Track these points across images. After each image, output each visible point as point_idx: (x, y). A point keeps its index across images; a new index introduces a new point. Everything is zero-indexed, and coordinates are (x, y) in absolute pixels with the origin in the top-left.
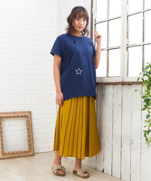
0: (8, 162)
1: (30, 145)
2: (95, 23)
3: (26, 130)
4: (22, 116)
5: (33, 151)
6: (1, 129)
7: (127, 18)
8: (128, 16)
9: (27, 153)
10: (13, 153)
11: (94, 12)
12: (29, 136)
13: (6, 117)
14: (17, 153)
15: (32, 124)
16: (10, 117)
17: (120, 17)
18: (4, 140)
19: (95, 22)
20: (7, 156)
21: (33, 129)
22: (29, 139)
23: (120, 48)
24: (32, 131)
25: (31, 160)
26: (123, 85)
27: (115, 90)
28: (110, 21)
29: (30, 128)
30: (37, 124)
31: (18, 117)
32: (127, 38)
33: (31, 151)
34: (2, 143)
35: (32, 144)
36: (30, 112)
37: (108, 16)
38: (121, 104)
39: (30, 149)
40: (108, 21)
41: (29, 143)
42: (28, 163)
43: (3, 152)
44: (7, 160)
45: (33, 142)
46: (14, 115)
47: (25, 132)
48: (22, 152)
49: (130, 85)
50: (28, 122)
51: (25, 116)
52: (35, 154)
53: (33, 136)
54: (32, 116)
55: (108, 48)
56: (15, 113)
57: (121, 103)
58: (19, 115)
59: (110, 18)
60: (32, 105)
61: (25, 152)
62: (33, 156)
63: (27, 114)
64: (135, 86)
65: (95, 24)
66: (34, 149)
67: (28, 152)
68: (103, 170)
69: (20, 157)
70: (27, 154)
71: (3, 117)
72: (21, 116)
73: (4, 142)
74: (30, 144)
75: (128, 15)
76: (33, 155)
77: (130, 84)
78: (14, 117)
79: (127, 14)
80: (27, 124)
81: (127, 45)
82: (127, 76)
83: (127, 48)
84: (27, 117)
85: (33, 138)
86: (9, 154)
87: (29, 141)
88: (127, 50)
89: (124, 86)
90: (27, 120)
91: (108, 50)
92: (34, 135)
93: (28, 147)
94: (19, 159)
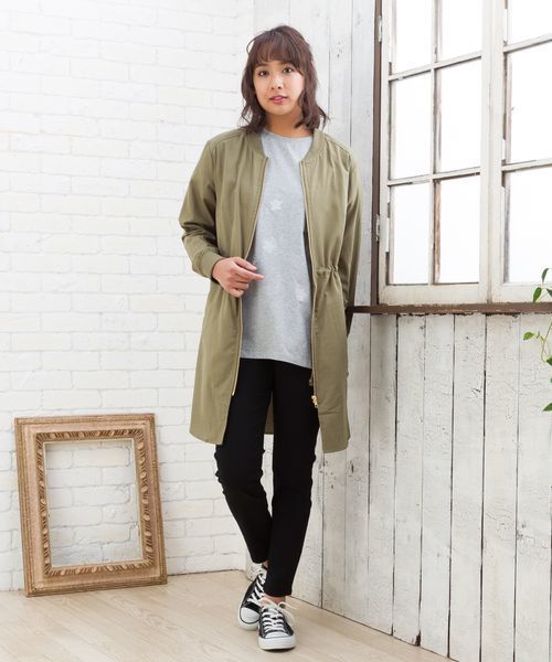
0: (65, 604)
1: (149, 542)
2: (391, 78)
3: (134, 486)
4: (119, 433)
5: (163, 564)
6: (42, 479)
7: (505, 61)
8: (506, 54)
9: (139, 574)
10: (86, 572)
11: (385, 36)
12: (146, 509)
13: (60, 436)
14: (102, 571)
15: (159, 461)
16: (75, 436)
17: (480, 57)
18: (50, 524)
19: (390, 74)
20: (64, 584)
21: (161, 484)
22: (147, 518)
23: (478, 174)
24: (157, 489)
25: (154, 598)
26: (487, 314)
27: (461, 333)
28: (443, 71)
29: (152, 476)
30: (177, 462)
31: (105, 434)
32: (504, 138)
33: (153, 565)
34: (45, 532)
35: (157, 539)
36: (151, 419)
37: (436, 52)
38: (480, 386)
39: (150, 556)
40: (436, 70)
41: (148, 534)
42: (141, 610)
43: (48, 566)
44: (64, 599)
45: (162, 533)
46: (89, 428)
47: (133, 491)
48: (118, 570)
49: (514, 314)
50: (143, 453)
51: (130, 432)
52: (169, 579)
53: (160, 510)
54: (157, 433)
55: (434, 173)
56: (94, 419)
57: (481, 383)
58: (108, 429)
59: (445, 58)
60: (157, 389)
61: (132, 568)
62: (161, 583)
63: (140, 425)
64: (531, 317)
65: (390, 82)
66: (164, 559)
67: (143, 568)
68: (419, 638)
69: (110, 587)
70: (136, 578)
71: (48, 435)
72: (116, 431)
73: (52, 532)
74: (150, 538)
75: (506, 49)
76: (162, 580)
77: (513, 310)
78: (89, 435)
79: (505, 44)
80: (137, 464)
81: (504, 163)
82: (505, 281)
83: (504, 173)
84: (138, 434)
85: (160, 516)
86: (70, 574)
87: (148, 525)
88: (503, 184)
89: (491, 318)
90: (141, 446)
91: (436, 182)
92: (164, 507)
93: (144, 549)
94: (106, 595)
